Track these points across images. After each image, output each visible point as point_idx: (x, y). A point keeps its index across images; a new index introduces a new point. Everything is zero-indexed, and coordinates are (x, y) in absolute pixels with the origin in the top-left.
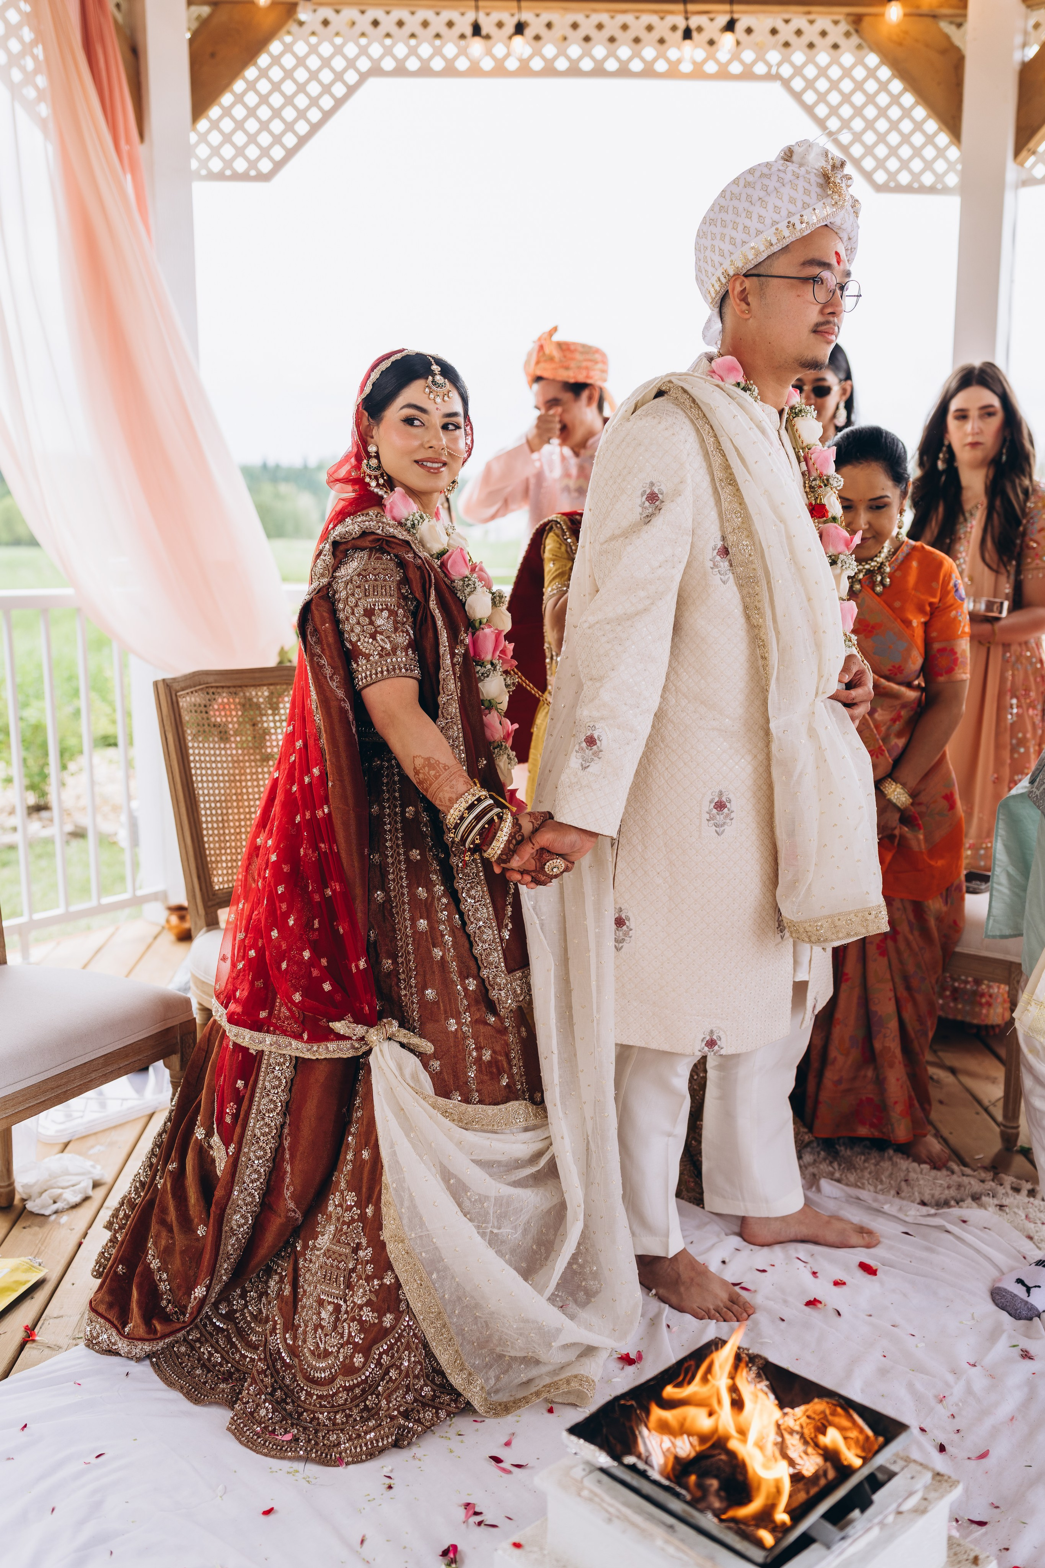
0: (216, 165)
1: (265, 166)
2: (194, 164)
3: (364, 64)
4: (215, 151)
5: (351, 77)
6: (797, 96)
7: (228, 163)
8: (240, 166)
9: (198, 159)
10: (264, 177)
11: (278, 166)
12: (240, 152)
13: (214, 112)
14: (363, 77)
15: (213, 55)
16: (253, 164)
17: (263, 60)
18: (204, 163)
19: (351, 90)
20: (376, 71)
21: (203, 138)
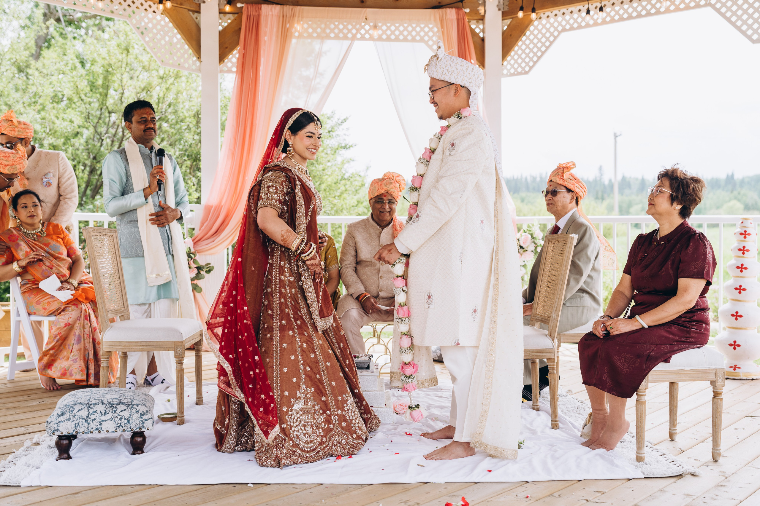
0: (512, 71)
1: (527, 69)
2: (505, 72)
3: (560, 28)
4: (512, 66)
5: (556, 34)
6: (718, 11)
7: (516, 70)
8: (520, 70)
9: (507, 69)
10: (527, 73)
11: (531, 68)
12: (520, 65)
13: (512, 53)
14: (560, 33)
15: (511, 35)
16: (523, 69)
17: (528, 33)
18: (509, 71)
19: (556, 38)
20: (564, 30)
21: (509, 63)
